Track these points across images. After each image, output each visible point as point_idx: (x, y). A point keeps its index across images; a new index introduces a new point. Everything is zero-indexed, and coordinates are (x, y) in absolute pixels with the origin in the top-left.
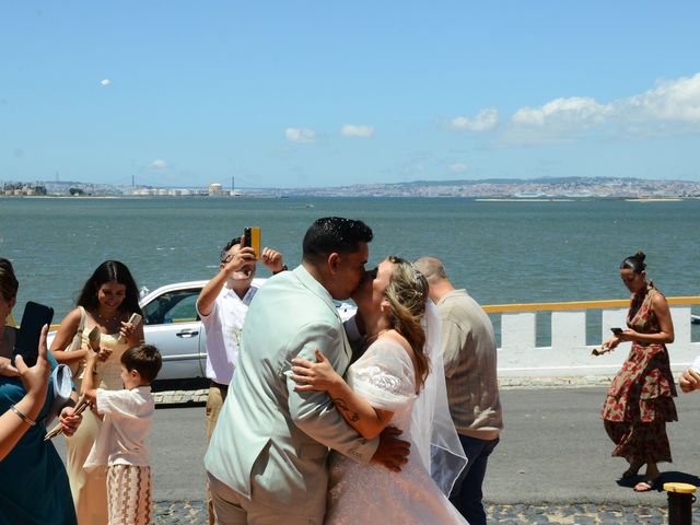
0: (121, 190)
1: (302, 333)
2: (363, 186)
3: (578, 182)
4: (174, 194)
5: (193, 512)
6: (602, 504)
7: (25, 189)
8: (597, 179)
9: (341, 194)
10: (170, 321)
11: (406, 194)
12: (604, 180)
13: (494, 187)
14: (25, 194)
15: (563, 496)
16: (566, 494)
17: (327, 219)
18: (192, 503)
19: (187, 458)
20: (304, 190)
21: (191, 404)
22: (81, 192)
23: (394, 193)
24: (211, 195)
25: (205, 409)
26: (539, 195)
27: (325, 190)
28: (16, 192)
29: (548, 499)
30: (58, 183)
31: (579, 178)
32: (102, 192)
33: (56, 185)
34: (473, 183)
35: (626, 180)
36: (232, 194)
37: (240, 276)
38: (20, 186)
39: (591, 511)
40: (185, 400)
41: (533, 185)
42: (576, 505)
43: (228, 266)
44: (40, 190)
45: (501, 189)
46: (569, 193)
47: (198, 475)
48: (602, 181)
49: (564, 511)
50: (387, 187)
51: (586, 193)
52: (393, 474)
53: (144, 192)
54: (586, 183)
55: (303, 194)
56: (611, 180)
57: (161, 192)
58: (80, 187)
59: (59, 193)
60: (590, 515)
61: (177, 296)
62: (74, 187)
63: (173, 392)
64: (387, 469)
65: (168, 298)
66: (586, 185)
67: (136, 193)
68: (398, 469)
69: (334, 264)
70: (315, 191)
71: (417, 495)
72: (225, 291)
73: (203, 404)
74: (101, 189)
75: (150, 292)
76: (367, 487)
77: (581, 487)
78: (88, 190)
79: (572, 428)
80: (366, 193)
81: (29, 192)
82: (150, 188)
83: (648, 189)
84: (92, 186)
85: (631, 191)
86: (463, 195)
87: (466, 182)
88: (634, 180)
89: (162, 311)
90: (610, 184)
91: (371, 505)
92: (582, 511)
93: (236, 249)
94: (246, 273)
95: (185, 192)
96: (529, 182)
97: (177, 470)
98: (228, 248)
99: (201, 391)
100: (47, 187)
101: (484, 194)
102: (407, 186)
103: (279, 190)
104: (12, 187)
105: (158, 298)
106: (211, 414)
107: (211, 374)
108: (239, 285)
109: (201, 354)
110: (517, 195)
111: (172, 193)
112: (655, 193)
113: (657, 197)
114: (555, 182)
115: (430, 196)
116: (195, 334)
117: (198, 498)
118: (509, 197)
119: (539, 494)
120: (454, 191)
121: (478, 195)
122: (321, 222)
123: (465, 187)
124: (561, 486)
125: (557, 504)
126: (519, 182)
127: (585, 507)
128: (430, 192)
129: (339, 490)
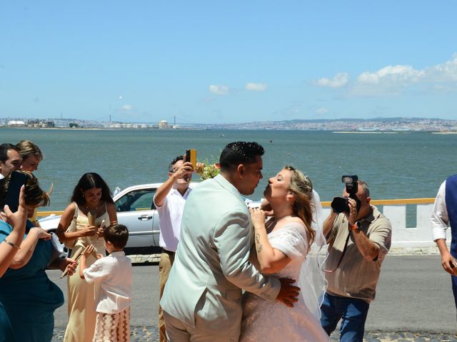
0: (103, 124)
1: (225, 219)
2: (259, 123)
3: (401, 121)
4: (137, 127)
5: (148, 334)
6: (417, 332)
7: (41, 123)
8: (414, 119)
9: (245, 128)
10: (134, 209)
11: (287, 128)
12: (418, 119)
13: (345, 124)
14: (41, 126)
15: (391, 326)
16: (393, 325)
17: (234, 143)
18: (148, 327)
19: (145, 298)
20: (220, 125)
21: (147, 264)
22: (76, 126)
23: (280, 127)
24: (160, 128)
25: (158, 266)
26: (375, 129)
27: (234, 125)
28: (35, 125)
29: (381, 329)
30: (62, 119)
31: (401, 118)
32: (90, 126)
33: (60, 121)
34: (332, 121)
35: (433, 120)
36: (174, 127)
37: (182, 181)
38: (37, 122)
39: (409, 337)
40: (143, 261)
41: (371, 123)
42: (400, 332)
43: (175, 175)
44: (51, 124)
45: (349, 125)
46: (395, 128)
47: (152, 310)
48: (416, 120)
49: (391, 336)
50: (275, 123)
51: (406, 128)
52: (289, 308)
53: (117, 126)
54: (406, 121)
55: (220, 128)
56: (422, 119)
57: (128, 126)
58: (76, 122)
59: (62, 126)
60: (408, 339)
61: (138, 193)
62: (72, 122)
63: (135, 256)
64: (285, 305)
65: (133, 194)
66: (406, 123)
67: (112, 126)
68: (292, 305)
69: (242, 172)
70: (228, 126)
71: (303, 323)
72: (172, 190)
73: (157, 264)
74: (89, 123)
75: (121, 191)
76: (272, 316)
77: (403, 321)
78: (81, 124)
79: (396, 282)
80: (261, 127)
81: (44, 125)
82: (121, 123)
83: (447, 125)
84: (84, 122)
85: (436, 127)
86: (325, 129)
87: (327, 121)
88: (438, 120)
89: (129, 203)
90: (422, 122)
91: (274, 329)
92: (403, 336)
93: (180, 164)
94: (186, 179)
95: (143, 126)
96: (368, 120)
97: (139, 306)
98: (174, 163)
99: (154, 255)
100: (55, 122)
101: (339, 129)
102: (288, 123)
103: (204, 125)
104: (33, 122)
105: (126, 195)
106: (163, 270)
107: (162, 244)
108: (181, 187)
109: (154, 231)
110: (361, 129)
111: (135, 126)
112: (452, 128)
113: (453, 131)
114: (386, 121)
115: (303, 129)
116: (150, 218)
117: (152, 324)
118: (355, 130)
119: (375, 325)
120: (319, 126)
121: (335, 129)
122: (230, 146)
123: (326, 124)
124: (389, 320)
125: (386, 332)
126: (362, 121)
127: (405, 334)
128: (304, 127)
129: (253, 318)
